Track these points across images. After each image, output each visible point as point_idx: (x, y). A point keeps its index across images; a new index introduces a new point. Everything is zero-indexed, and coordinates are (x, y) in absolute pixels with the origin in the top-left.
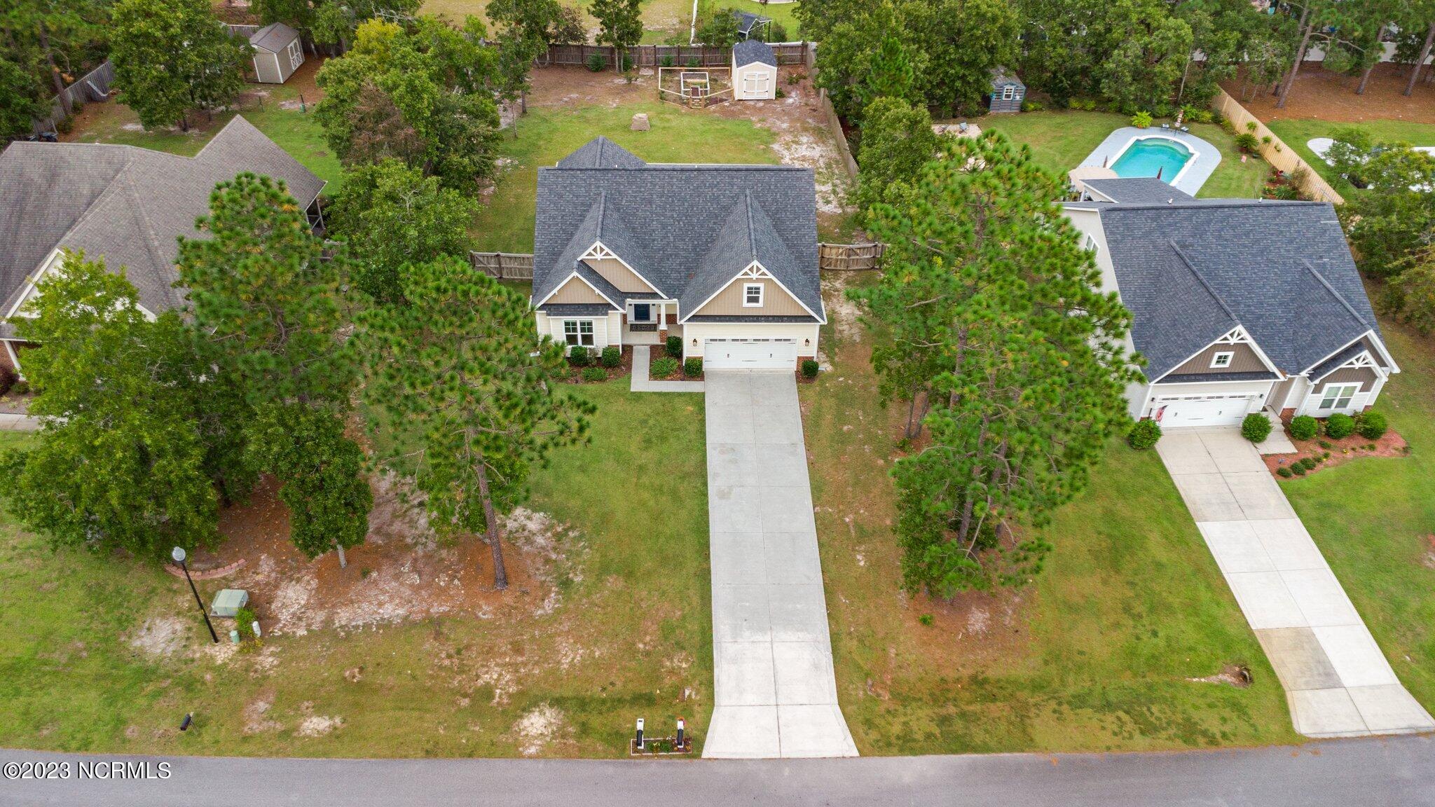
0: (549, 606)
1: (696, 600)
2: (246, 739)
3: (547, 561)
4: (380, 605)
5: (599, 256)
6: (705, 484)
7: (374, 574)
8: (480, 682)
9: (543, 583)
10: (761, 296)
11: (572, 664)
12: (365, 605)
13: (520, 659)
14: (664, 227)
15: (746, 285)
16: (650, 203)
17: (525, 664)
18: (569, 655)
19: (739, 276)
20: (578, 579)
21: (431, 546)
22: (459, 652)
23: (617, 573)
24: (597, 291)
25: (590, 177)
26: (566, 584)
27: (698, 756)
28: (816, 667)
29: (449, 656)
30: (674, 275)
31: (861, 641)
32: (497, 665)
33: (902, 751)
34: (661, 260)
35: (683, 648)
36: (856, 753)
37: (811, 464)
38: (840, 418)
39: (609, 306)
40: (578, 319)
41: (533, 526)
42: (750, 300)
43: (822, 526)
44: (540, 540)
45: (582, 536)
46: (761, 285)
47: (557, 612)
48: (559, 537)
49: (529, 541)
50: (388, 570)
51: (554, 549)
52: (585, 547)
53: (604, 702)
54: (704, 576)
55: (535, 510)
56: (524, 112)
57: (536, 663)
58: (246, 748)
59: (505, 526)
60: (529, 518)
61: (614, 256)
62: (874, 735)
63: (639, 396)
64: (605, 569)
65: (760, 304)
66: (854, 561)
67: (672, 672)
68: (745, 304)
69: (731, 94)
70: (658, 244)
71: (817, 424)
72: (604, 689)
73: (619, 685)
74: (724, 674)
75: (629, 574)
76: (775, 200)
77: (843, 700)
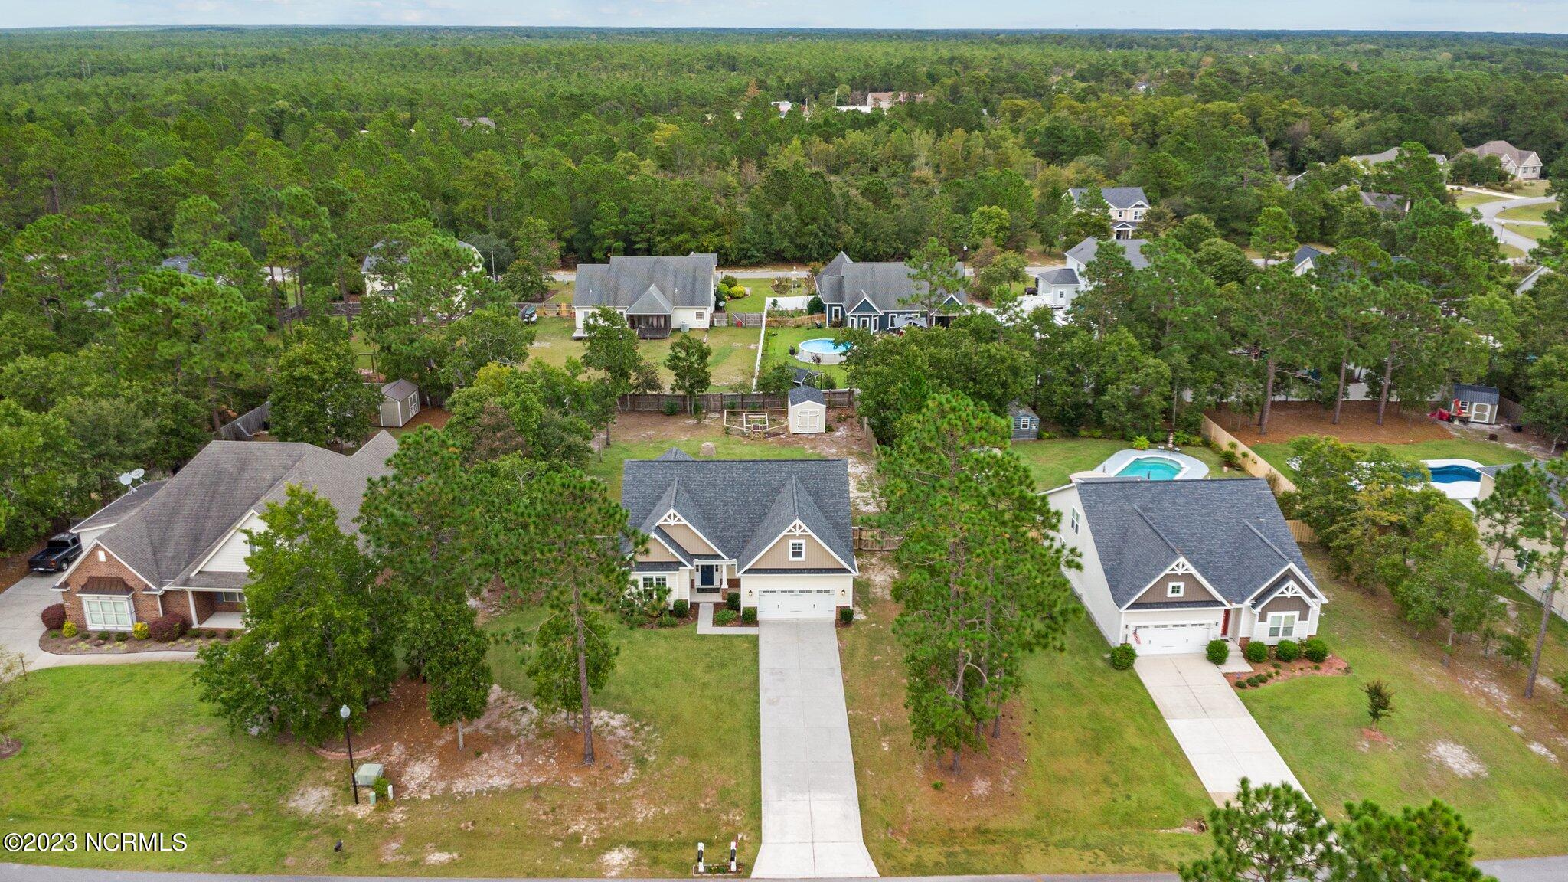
0: (627, 777)
1: (748, 773)
2: (382, 866)
3: (626, 746)
4: (490, 777)
5: (672, 522)
6: (758, 695)
7: (485, 755)
8: (571, 831)
9: (623, 761)
10: (804, 551)
11: (646, 818)
12: (477, 778)
13: (603, 815)
14: (725, 504)
15: (791, 542)
16: (714, 486)
17: (607, 819)
18: (643, 812)
19: (785, 533)
20: (652, 758)
21: (531, 737)
22: (553, 810)
23: (684, 754)
24: (671, 550)
25: (666, 467)
26: (641, 762)
27: (748, 877)
28: (846, 817)
29: (545, 813)
30: (733, 541)
31: (883, 801)
32: (584, 819)
33: (914, 874)
34: (723, 529)
35: (737, 806)
36: (877, 874)
37: (846, 683)
38: (872, 651)
39: (680, 564)
40: (654, 575)
41: (615, 723)
42: (796, 554)
43: (853, 723)
44: (621, 732)
45: (654, 731)
46: (803, 541)
47: (634, 781)
48: (636, 731)
49: (612, 733)
50: (496, 754)
51: (632, 738)
52: (657, 737)
53: (671, 844)
54: (756, 756)
55: (617, 712)
56: (608, 444)
57: (617, 818)
58: (383, 871)
59: (591, 723)
60: (612, 718)
61: (685, 522)
62: (891, 863)
63: (704, 637)
64: (673, 752)
65: (803, 558)
66: (879, 747)
67: (728, 823)
68: (791, 558)
69: (787, 428)
70: (719, 518)
71: (852, 655)
72: (671, 836)
73: (684, 833)
74: (769, 822)
75: (694, 755)
76: (816, 483)
77: (867, 839)
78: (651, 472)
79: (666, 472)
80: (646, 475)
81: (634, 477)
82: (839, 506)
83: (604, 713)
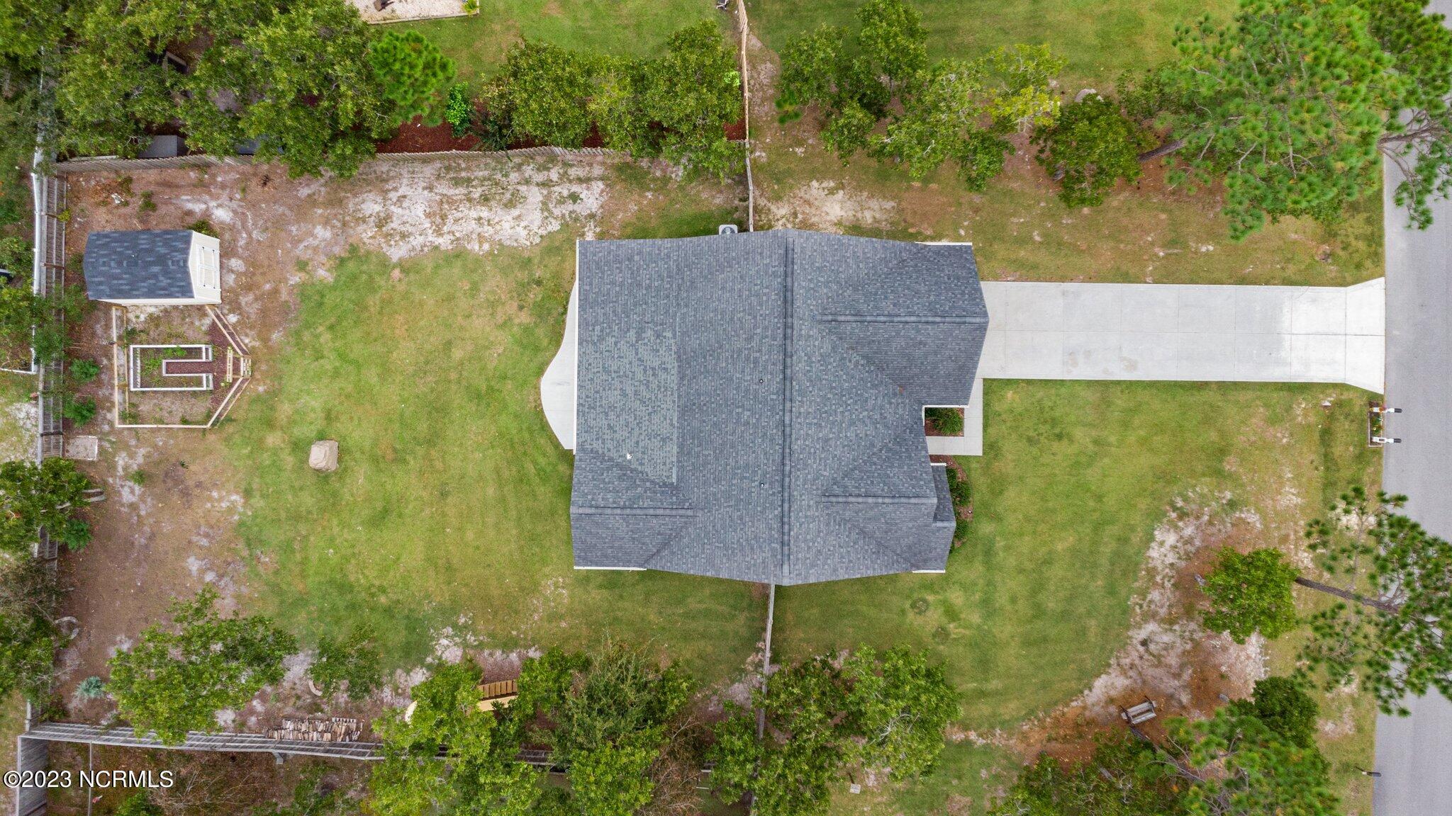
0: (1253, 518)
1: (1250, 395)
2: (1360, 729)
3: (1210, 523)
4: (1248, 657)
6: (1118, 383)
7: (1224, 669)
8: (1311, 565)
9: (1233, 525)
11: (1297, 495)
12: (1248, 670)
13: (1292, 537)
14: (852, 423)
16: (827, 441)
17: (1296, 532)
18: (1291, 496)
20: (1228, 495)
21: (1193, 626)
23: (1221, 461)
25: (797, 518)
26: (1232, 505)
27: (1381, 397)
28: (1314, 301)
30: (900, 411)
31: (1288, 260)
32: (1296, 554)
33: (1380, 244)
34: (886, 426)
35: (1291, 407)
36: (1382, 280)
37: (1090, 279)
38: (1023, 241)
41: (1171, 539)
43: (1168, 276)
44: (1189, 531)
45: (1181, 494)
47: (1258, 510)
48: (1183, 515)
49: (1189, 541)
50: (1220, 658)
51: (1198, 518)
52: (1194, 491)
53: (1327, 469)
54: (1223, 387)
55: (1152, 538)
57: (1296, 523)
59: (1172, 564)
60: (1162, 544)
62: (1368, 263)
63: (991, 447)
64: (1218, 473)
66: (1207, 254)
67: (1305, 416)
70: (870, 430)
71: (1035, 267)
72: (1317, 469)
73: (1313, 457)
74: (1317, 374)
75: (1222, 452)
76: (826, 284)
77: (1343, 283)
78: (805, 541)
79: (806, 517)
80: (809, 548)
81: (813, 566)
82: (860, 254)
83: (1154, 552)
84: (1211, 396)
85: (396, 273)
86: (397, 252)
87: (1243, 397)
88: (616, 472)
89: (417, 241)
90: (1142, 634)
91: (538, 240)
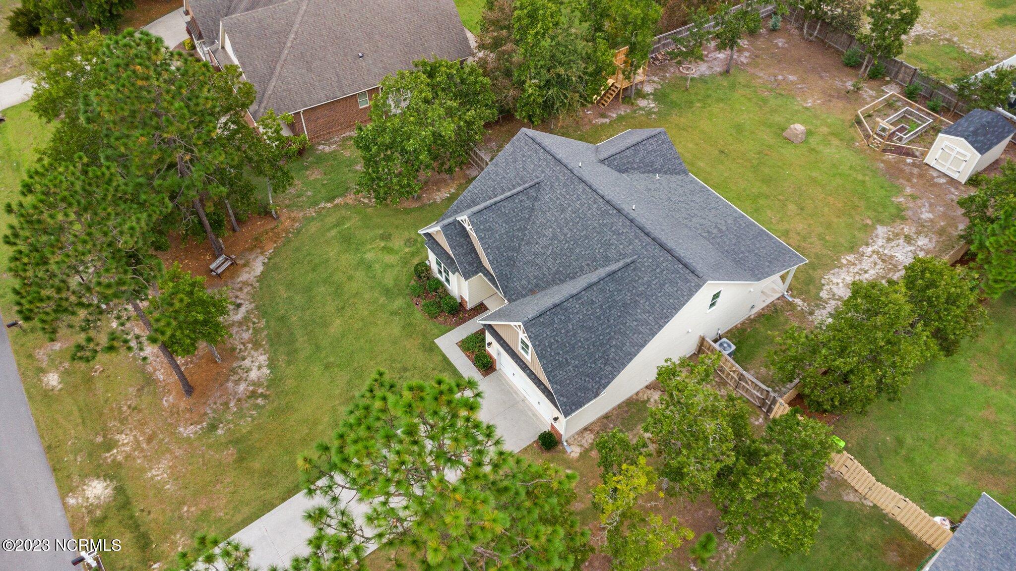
0: (189, 431)
1: (239, 518)
2: (30, 356)
3: (226, 404)
8: (118, 436)
9: (205, 414)
10: (529, 353)
11: (152, 478)
13: (145, 446)
16: (563, 211)
17: (142, 451)
18: (159, 472)
19: (512, 324)
20: (220, 432)
22: (134, 409)
23: (239, 451)
25: (545, 160)
26: (213, 427)
29: (129, 407)
30: (524, 282)
32: (135, 436)
35: (193, 537)
41: (254, 375)
42: (523, 349)
44: (242, 387)
46: (529, 345)
47: (187, 439)
48: (253, 395)
49: (237, 383)
51: (239, 400)
52: (251, 416)
53: (132, 517)
54: (268, 506)
55: (270, 366)
57: (145, 457)
58: (24, 362)
59: (244, 359)
60: (260, 367)
63: (432, 349)
64: (236, 442)
65: (529, 358)
67: (173, 543)
69: (924, 154)
70: (536, 249)
72: (142, 511)
73: (150, 517)
75: (241, 459)
78: (530, 156)
79: (540, 166)
80: (524, 156)
83: (263, 359)
84: (274, 493)
85: (869, 222)
86: (881, 230)
87: (246, 511)
88: (657, 166)
89: (880, 242)
90: (243, 310)
91: (823, 281)
